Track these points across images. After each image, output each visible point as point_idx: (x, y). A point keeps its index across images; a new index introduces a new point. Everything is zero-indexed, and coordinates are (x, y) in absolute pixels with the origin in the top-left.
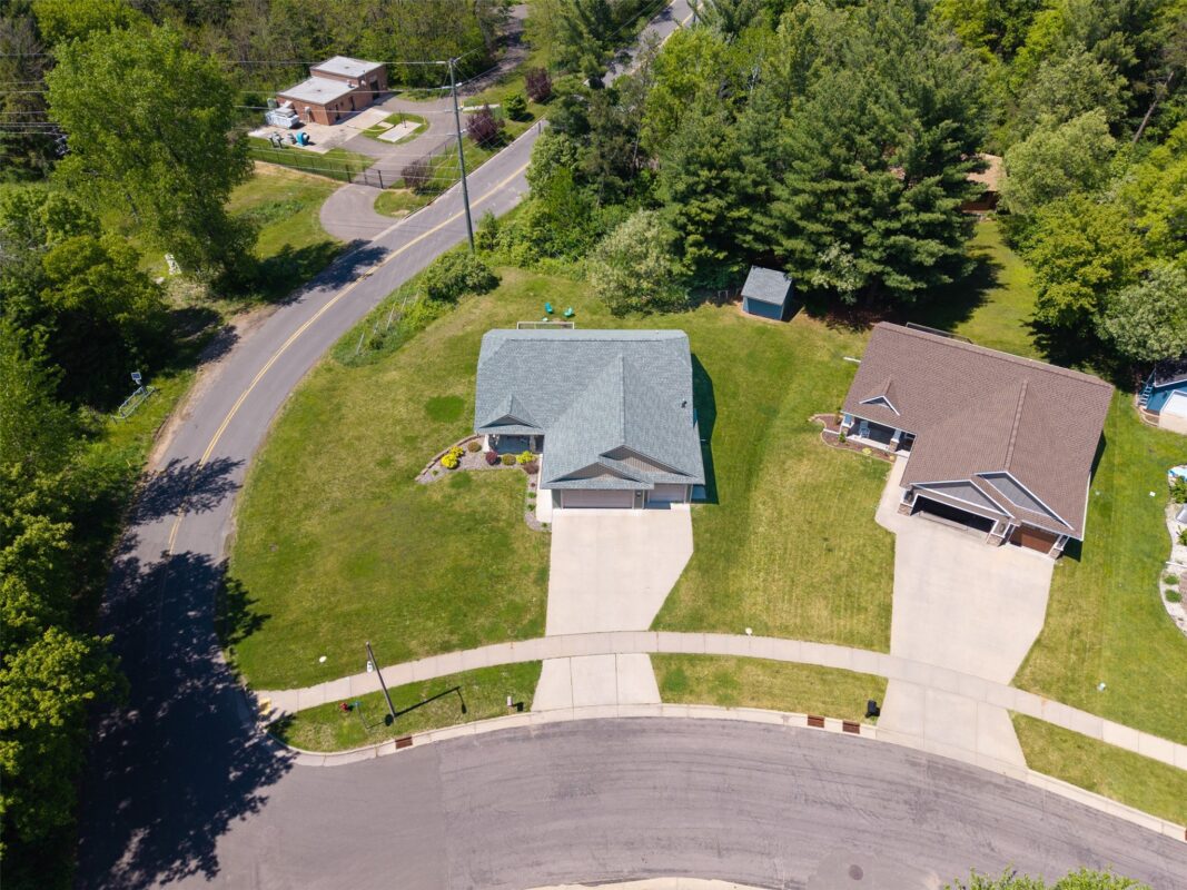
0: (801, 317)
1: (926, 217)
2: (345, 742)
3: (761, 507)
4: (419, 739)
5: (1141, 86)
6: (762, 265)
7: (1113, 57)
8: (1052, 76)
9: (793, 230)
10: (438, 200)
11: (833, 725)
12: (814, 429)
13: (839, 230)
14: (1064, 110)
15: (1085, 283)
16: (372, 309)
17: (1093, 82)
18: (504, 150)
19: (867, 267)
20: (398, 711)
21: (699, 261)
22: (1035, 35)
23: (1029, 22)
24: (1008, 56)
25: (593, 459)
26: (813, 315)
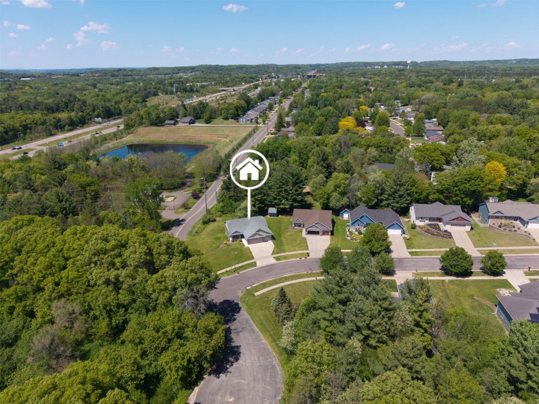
0: (280, 216)
1: (297, 192)
2: (228, 275)
3: (283, 239)
4: (241, 273)
5: (329, 170)
6: (271, 207)
7: (322, 166)
8: (313, 170)
9: (275, 199)
10: (191, 210)
11: (303, 258)
12: (288, 228)
13: (283, 197)
14: (317, 175)
15: (324, 198)
16: (191, 228)
17: (320, 170)
18: (201, 199)
19: (290, 203)
20: (235, 270)
21: (259, 207)
22: (309, 164)
23: (308, 162)
24: (306, 168)
25: (255, 232)
26: (282, 215)
